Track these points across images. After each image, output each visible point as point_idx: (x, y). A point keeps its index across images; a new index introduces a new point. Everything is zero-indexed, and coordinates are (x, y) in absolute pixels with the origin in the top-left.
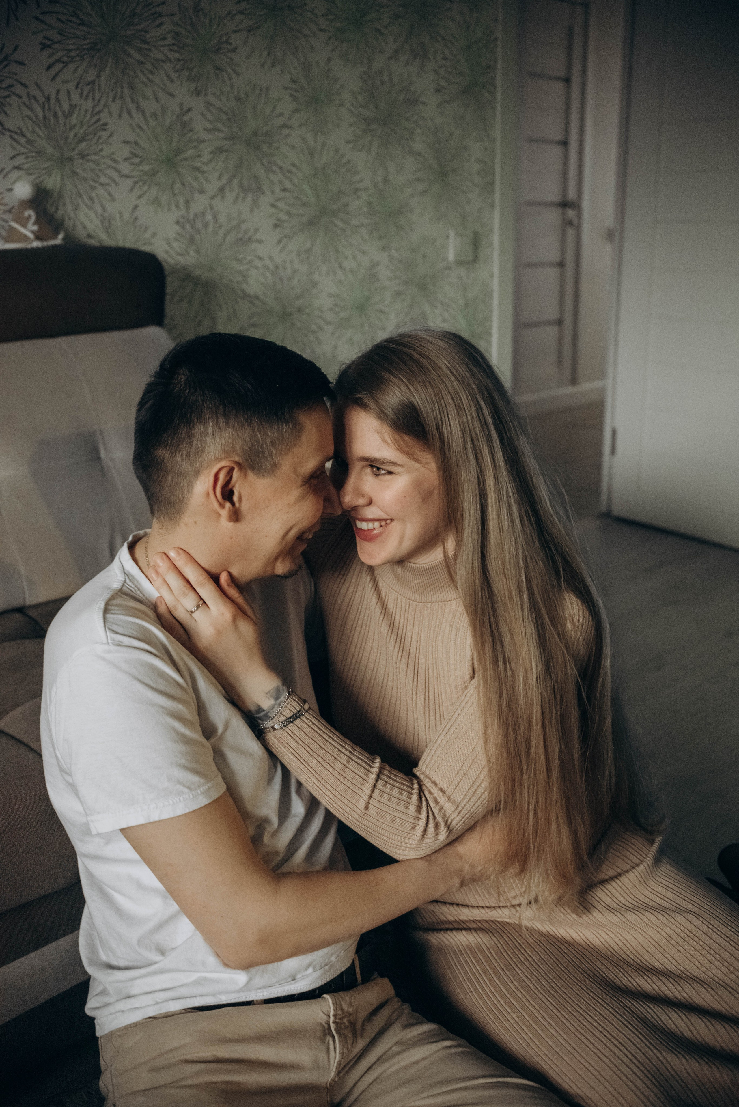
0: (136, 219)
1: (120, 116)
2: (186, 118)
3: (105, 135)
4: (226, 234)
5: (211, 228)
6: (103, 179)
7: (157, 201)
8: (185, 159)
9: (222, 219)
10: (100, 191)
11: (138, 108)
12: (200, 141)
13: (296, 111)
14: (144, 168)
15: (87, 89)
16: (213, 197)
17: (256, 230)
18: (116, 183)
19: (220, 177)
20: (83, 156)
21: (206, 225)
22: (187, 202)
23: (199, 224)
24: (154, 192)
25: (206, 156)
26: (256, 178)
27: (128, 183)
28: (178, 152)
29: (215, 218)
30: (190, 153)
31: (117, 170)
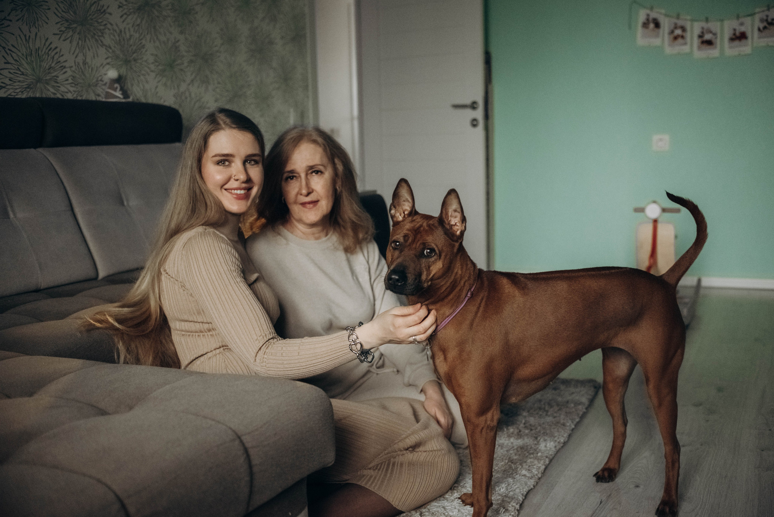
0: (157, 93)
1: (150, 41)
2: (177, 44)
3: (144, 50)
4: (195, 103)
5: (188, 99)
6: (143, 72)
7: (165, 85)
8: (178, 65)
9: (193, 95)
10: (142, 77)
11: (157, 38)
12: (183, 56)
13: (222, 44)
14: (160, 68)
15: (136, 28)
16: (189, 85)
17: (207, 103)
18: (149, 74)
19: (192, 74)
20: (135, 60)
21: (186, 98)
22: (178, 86)
23: (183, 98)
24: (164, 80)
25: (186, 64)
26: (207, 77)
27: (153, 75)
28: (174, 61)
29: (190, 95)
30: (179, 61)
31: (148, 68)
